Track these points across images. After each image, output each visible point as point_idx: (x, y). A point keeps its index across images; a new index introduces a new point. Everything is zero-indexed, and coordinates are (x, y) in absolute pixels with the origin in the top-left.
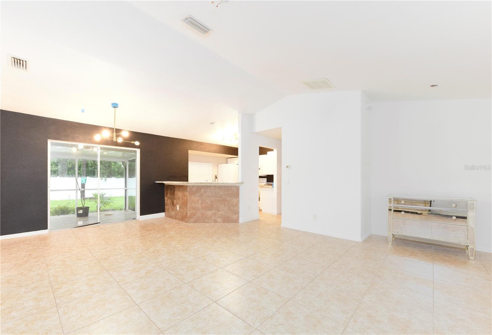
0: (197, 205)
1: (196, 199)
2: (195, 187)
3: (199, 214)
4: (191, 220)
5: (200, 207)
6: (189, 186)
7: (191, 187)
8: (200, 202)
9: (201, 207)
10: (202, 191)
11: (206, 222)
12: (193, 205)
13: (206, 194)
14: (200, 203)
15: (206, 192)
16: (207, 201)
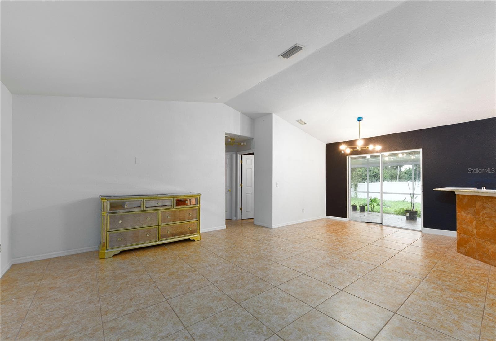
0: (470, 228)
1: (468, 217)
2: (467, 197)
3: (472, 243)
4: (461, 248)
5: (475, 231)
6: (458, 195)
7: (461, 197)
8: (475, 223)
9: (477, 232)
10: (478, 204)
11: (486, 262)
12: (463, 226)
13: (485, 211)
14: (475, 225)
15: (484, 208)
16: (488, 224)
